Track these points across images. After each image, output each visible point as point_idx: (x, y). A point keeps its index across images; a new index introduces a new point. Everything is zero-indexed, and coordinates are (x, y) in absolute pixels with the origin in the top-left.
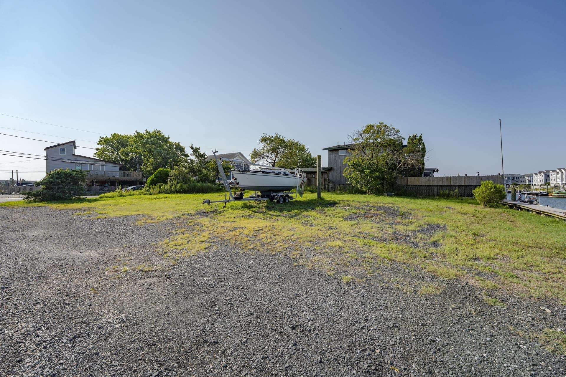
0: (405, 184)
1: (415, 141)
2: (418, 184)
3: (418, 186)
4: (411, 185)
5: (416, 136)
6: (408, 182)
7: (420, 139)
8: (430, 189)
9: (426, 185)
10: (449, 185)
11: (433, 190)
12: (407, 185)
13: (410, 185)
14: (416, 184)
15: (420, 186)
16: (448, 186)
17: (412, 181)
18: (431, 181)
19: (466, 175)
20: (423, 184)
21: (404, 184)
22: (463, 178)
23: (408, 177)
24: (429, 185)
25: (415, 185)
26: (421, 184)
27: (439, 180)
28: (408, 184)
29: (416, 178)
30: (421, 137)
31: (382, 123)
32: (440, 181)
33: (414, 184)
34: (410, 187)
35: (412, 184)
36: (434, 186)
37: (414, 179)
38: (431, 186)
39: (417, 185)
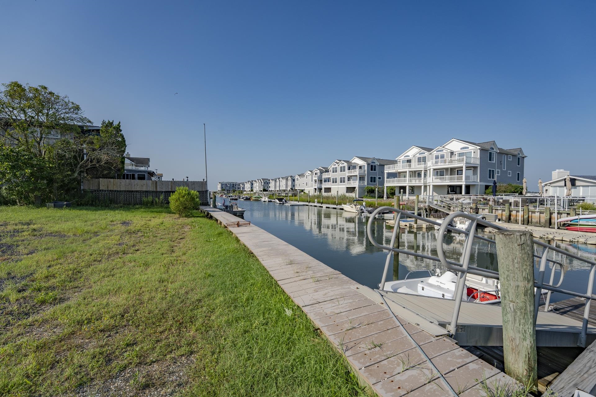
0: (96, 188)
1: (110, 129)
2: (115, 189)
3: (115, 191)
4: (105, 191)
5: (112, 123)
6: (100, 186)
7: (118, 129)
8: (131, 196)
9: (127, 190)
10: (155, 190)
11: (136, 198)
12: (99, 190)
13: (103, 190)
14: (112, 189)
15: (118, 191)
16: (153, 192)
17: (105, 184)
18: (133, 185)
19: (173, 179)
20: (122, 190)
21: (94, 188)
22: (170, 183)
23: (101, 179)
24: (130, 191)
25: (110, 191)
26: (119, 189)
27: (142, 184)
28: (101, 189)
29: (112, 180)
30: (119, 125)
31: (45, 88)
32: (144, 186)
33: (109, 189)
34: (103, 192)
35: (106, 189)
36: (137, 191)
37: (110, 182)
38: (132, 191)
39: (113, 191)
